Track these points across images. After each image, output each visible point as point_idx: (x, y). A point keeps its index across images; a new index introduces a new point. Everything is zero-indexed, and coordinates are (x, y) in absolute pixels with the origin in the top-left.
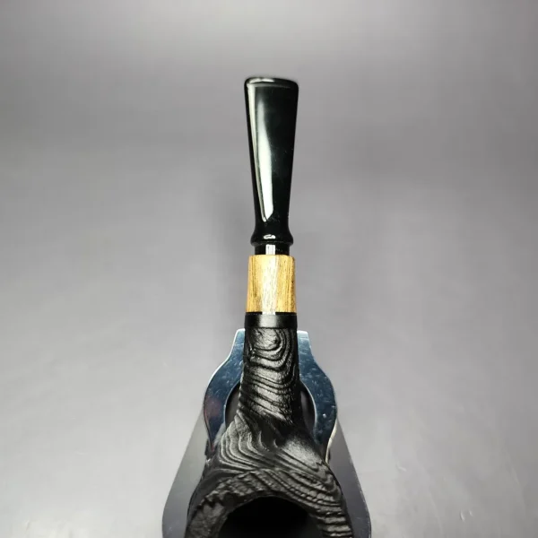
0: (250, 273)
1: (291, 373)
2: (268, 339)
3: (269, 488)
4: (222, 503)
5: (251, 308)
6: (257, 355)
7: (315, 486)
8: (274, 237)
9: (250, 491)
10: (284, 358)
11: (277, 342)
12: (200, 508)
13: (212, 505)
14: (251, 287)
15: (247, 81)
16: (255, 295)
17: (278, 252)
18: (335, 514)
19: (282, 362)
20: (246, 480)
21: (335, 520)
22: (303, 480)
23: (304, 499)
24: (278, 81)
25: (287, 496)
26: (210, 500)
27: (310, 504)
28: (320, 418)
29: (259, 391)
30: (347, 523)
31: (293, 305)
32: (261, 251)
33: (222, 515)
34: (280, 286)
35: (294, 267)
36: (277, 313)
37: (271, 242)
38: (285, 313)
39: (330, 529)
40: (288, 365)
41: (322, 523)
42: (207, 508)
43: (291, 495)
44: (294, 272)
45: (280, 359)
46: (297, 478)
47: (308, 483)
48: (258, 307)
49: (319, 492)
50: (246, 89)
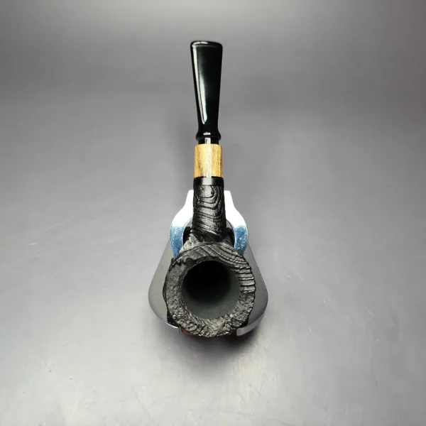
0: (196, 155)
1: (221, 211)
2: (207, 192)
3: (210, 255)
4: (185, 264)
5: (197, 175)
6: (201, 201)
7: (234, 253)
8: (209, 134)
9: (200, 257)
10: (217, 202)
11: (213, 193)
12: (174, 266)
13: (180, 264)
14: (196, 163)
15: (192, 43)
16: (199, 167)
17: (212, 143)
18: (244, 268)
19: (215, 204)
20: (198, 251)
21: (244, 271)
22: (227, 250)
23: (229, 260)
24: (210, 43)
25: (220, 260)
26: (179, 262)
27: (232, 263)
28: (238, 240)
29: (203, 220)
30: (251, 273)
31: (221, 173)
32: (202, 142)
33: (185, 271)
34: (213, 162)
35: (222, 151)
36: (212, 177)
37: (208, 136)
38: (217, 177)
39: (242, 276)
40: (219, 207)
41: (238, 273)
42: (177, 266)
43: (221, 259)
44: (221, 155)
45: (215, 202)
46: (225, 249)
47: (230, 252)
48: (202, 174)
49: (236, 256)
50: (192, 48)
